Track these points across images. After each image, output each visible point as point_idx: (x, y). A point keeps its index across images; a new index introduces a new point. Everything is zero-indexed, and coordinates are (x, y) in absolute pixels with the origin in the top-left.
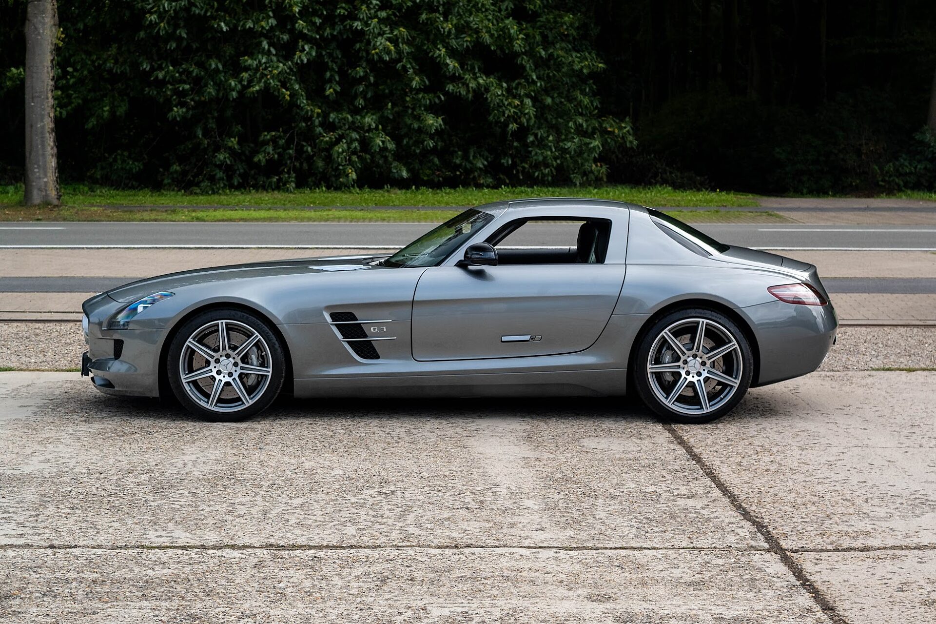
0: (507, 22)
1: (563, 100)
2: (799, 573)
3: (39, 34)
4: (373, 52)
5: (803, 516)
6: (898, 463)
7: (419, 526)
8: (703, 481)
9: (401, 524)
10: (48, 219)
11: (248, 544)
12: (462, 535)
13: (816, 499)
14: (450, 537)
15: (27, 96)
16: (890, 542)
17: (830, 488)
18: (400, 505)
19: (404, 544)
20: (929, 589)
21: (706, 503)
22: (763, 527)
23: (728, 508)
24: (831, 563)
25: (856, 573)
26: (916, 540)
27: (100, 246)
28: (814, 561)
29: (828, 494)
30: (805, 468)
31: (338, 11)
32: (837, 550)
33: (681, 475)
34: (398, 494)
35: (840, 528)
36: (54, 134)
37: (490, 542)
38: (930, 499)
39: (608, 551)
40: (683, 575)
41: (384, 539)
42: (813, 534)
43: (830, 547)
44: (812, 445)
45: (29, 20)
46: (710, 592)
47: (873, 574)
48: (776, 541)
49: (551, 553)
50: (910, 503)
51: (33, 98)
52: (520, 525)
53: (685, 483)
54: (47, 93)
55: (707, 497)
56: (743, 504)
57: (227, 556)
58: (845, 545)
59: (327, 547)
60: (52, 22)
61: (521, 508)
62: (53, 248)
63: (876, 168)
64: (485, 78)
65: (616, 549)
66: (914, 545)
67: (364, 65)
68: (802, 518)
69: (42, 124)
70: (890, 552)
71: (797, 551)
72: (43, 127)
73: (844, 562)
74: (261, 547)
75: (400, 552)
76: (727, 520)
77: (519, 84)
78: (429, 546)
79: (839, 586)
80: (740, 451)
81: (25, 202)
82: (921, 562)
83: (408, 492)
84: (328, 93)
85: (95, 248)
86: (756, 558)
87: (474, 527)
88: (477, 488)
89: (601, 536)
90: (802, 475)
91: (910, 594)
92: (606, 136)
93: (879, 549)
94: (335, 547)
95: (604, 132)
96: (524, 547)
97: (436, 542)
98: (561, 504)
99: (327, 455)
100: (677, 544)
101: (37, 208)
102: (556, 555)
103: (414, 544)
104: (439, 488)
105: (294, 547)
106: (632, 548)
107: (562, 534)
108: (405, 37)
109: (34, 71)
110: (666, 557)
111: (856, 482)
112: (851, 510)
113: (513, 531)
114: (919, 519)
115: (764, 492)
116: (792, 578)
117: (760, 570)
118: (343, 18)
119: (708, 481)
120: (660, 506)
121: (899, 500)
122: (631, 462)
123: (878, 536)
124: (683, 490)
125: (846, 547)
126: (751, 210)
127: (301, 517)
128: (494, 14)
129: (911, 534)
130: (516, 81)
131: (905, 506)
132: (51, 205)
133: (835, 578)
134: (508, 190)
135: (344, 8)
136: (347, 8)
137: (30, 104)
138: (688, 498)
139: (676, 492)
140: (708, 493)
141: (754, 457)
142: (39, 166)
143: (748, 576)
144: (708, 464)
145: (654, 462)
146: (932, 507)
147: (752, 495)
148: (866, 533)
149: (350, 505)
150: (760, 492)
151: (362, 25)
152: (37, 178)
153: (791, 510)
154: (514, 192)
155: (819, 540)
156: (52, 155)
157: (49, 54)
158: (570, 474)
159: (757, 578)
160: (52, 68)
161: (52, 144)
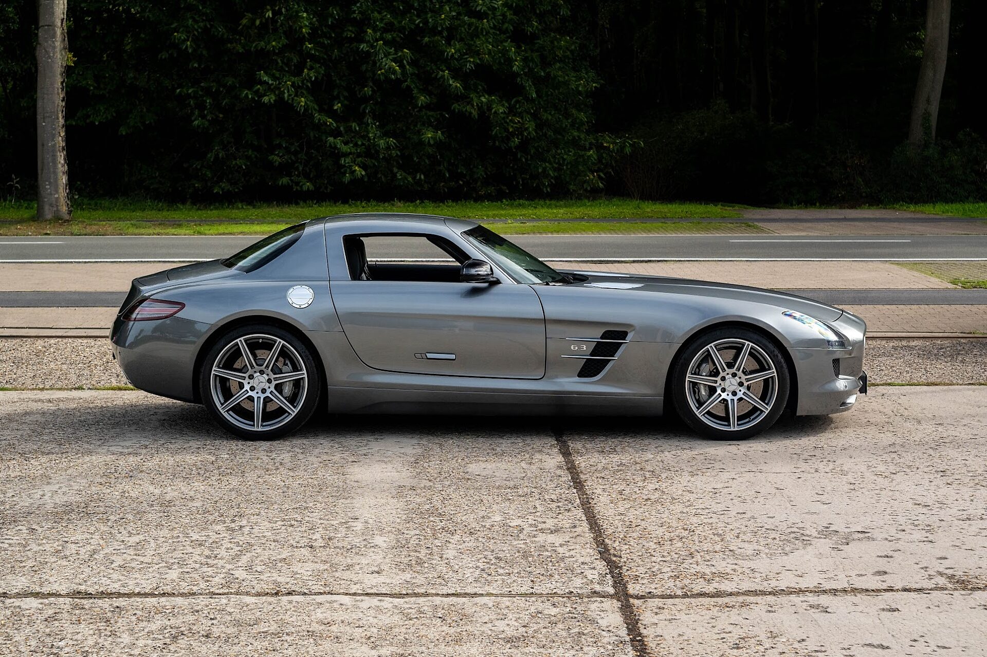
0: (506, 44)
1: (560, 117)
2: (633, 625)
3: (49, 57)
4: (379, 72)
5: (665, 554)
6: (786, 491)
7: (249, 568)
8: (576, 512)
9: (230, 566)
10: (57, 234)
11: (54, 591)
12: (288, 580)
13: (685, 533)
14: (275, 582)
15: (39, 117)
16: (746, 586)
17: (705, 521)
18: (241, 543)
19: (221, 591)
20: (767, 646)
21: (567, 540)
22: (617, 567)
23: (588, 546)
24: (673, 613)
25: (695, 625)
26: (774, 583)
27: (87, 260)
28: (655, 610)
29: (700, 528)
30: (688, 496)
31: (345, 34)
32: (685, 596)
33: (554, 505)
34: (246, 530)
35: (698, 569)
36: (65, 152)
37: (316, 588)
38: (805, 533)
39: (439, 598)
40: (506, 628)
41: (203, 585)
42: (666, 576)
43: (679, 593)
44: (704, 471)
45: (40, 44)
46: (527, 650)
47: (713, 627)
48: (624, 585)
49: (375, 601)
50: (783, 537)
51: (44, 118)
52: (357, 567)
53: (554, 515)
54: (58, 114)
55: (571, 531)
56: (606, 540)
57: (23, 607)
58: (697, 589)
59: (139, 594)
60: (62, 46)
61: (369, 545)
62: (42, 262)
63: (860, 180)
64: (487, 96)
65: (448, 595)
66: (770, 590)
67: (371, 84)
68: (663, 556)
69: (53, 143)
70: (741, 599)
71: (642, 597)
72: (54, 145)
73: (687, 612)
74: (68, 595)
75: (212, 601)
76: (582, 560)
77: (517, 102)
78: (248, 594)
79: (671, 642)
80: (628, 477)
81: (37, 218)
82: (770, 611)
83: (257, 528)
84: (336, 108)
85: (83, 262)
86: (593, 606)
87: (305, 570)
88: (332, 522)
89: (440, 580)
90: (681, 506)
91: (745, 651)
92: (602, 151)
93: (731, 594)
94: (146, 595)
95: (600, 147)
96: (350, 594)
97: (258, 588)
98: (413, 542)
99: (196, 484)
100: (515, 589)
101: (48, 222)
102: (378, 604)
103: (233, 591)
104: (293, 522)
105: (103, 595)
106: (466, 595)
107: (398, 577)
108: (409, 57)
109: (46, 92)
110: (497, 606)
111: (734, 513)
112: (718, 548)
113: (347, 575)
114: (786, 557)
115: (634, 525)
116: (623, 632)
117: (593, 621)
118: (351, 40)
119: (580, 513)
120: (517, 542)
121: (773, 535)
122: (509, 490)
123: (736, 578)
124: (550, 523)
125: (696, 592)
126: (731, 221)
127: (129, 558)
128: (494, 38)
129: (771, 575)
130: (514, 99)
131: (777, 542)
132: (62, 219)
133: (669, 632)
134: (507, 203)
135: (351, 31)
136: (353, 31)
137: (42, 124)
138: (552, 532)
139: (541, 526)
140: (575, 527)
141: (640, 484)
142: (50, 184)
143: (577, 630)
144: (588, 493)
145: (533, 490)
146: (805, 543)
147: (620, 530)
148: (723, 576)
149: (188, 543)
150: (630, 527)
151: (367, 47)
152: (48, 194)
153: (655, 546)
154: (513, 204)
155: (671, 583)
156: (64, 173)
157: (59, 76)
158: (438, 505)
159: (585, 632)
160: (62, 90)
161: (62, 162)
